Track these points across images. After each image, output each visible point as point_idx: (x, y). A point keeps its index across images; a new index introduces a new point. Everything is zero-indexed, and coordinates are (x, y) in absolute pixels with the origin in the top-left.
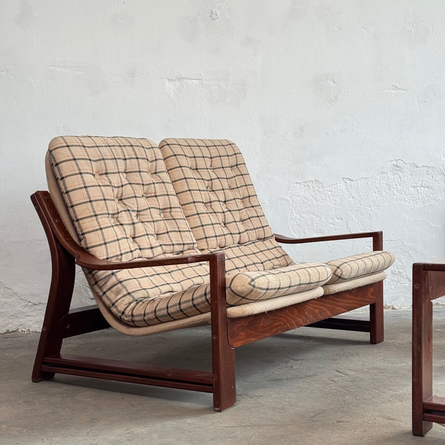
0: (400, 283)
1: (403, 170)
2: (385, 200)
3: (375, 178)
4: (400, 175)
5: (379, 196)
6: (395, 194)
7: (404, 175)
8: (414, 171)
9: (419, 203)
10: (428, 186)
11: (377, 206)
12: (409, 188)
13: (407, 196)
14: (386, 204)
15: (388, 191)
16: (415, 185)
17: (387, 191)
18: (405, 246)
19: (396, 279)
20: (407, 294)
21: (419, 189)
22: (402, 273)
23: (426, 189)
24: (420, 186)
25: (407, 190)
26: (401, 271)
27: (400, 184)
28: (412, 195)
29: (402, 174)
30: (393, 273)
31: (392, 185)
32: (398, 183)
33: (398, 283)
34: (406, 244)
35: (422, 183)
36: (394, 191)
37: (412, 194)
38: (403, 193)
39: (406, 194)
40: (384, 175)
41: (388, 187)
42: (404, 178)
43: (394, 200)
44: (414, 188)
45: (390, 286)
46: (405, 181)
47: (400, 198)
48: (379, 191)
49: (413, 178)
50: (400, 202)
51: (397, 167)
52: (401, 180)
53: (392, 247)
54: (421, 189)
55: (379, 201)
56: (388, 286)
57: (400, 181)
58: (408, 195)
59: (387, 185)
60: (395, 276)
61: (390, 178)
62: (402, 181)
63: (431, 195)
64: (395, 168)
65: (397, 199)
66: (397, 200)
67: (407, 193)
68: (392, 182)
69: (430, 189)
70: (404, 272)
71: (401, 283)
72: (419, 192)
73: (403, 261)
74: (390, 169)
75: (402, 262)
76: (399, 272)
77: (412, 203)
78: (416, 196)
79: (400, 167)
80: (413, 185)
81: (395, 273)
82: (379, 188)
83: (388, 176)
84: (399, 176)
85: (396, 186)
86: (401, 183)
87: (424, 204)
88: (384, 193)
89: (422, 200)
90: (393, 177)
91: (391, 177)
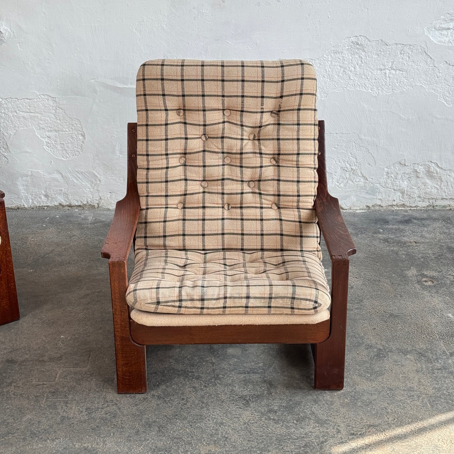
0: (352, 181)
1: (365, 49)
3: (324, 59)
4: (361, 55)
5: (329, 81)
8: (382, 50)
11: (325, 93)
12: (373, 72)
13: (369, 81)
16: (382, 67)
18: (361, 140)
19: (348, 176)
20: (360, 193)
21: (388, 72)
22: (356, 170)
24: (389, 69)
26: (355, 168)
29: (365, 53)
30: (344, 170)
31: (349, 68)
32: (357, 64)
33: (349, 182)
34: (363, 137)
36: (351, 75)
38: (363, 77)
39: (368, 79)
40: (338, 55)
41: (342, 69)
45: (338, 184)
46: (368, 62)
48: (329, 75)
49: (379, 58)
50: (358, 89)
51: (358, 44)
53: (343, 140)
54: (390, 73)
55: (328, 87)
56: (336, 183)
60: (346, 172)
64: (354, 46)
66: (354, 86)
67: (369, 77)
68: (349, 63)
70: (358, 170)
71: (354, 181)
72: (388, 76)
73: (357, 157)
75: (356, 159)
76: (351, 169)
78: (382, 81)
81: (346, 169)
89: (390, 86)
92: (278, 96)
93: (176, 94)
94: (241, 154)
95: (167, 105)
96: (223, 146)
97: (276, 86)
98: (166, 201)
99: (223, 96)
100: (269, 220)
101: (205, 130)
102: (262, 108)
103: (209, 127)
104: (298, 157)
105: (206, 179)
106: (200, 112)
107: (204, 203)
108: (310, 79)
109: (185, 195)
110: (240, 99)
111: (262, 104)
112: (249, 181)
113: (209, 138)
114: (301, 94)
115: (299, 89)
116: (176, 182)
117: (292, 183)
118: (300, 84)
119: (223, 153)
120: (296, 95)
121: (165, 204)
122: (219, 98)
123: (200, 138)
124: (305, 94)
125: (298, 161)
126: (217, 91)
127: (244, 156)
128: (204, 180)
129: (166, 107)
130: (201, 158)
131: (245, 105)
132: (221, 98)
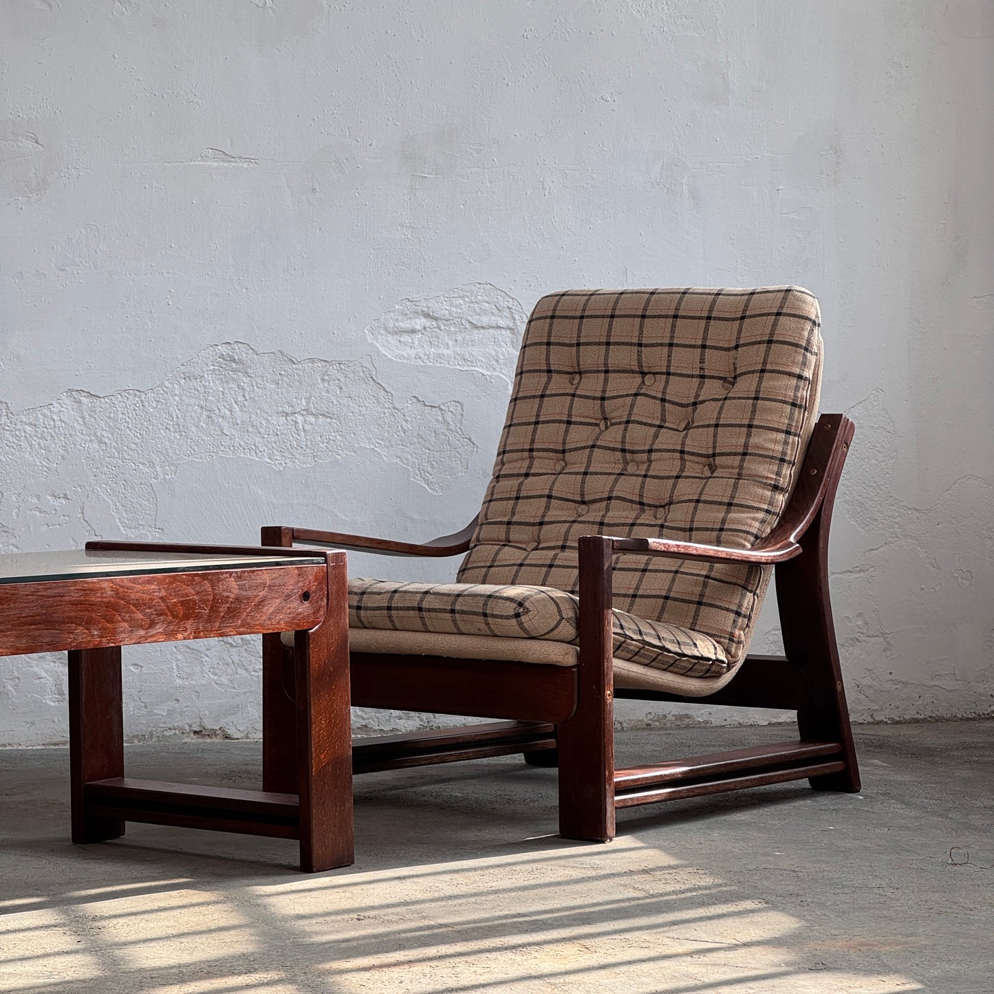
2: (196, 448)
3: (165, 389)
4: (242, 384)
5: (178, 437)
6: (225, 432)
7: (254, 384)
8: (283, 373)
9: (301, 458)
10: (328, 413)
12: (270, 418)
13: (263, 438)
14: (200, 460)
15: (204, 426)
16: (288, 409)
17: (202, 424)
21: (300, 419)
23: (321, 419)
24: (302, 412)
25: (264, 422)
27: (242, 407)
28: (277, 435)
29: (249, 379)
32: (236, 403)
35: (308, 403)
36: (225, 425)
37: (278, 433)
40: (194, 383)
42: (254, 391)
43: (222, 448)
44: (284, 418)
47: (242, 444)
48: (178, 425)
49: (279, 390)
51: (234, 360)
52: (244, 396)
54: (305, 421)
55: (177, 451)
57: (240, 398)
58: (266, 436)
59: (202, 408)
61: (211, 391)
62: (247, 398)
63: (338, 437)
64: (226, 364)
65: (233, 446)
67: (262, 431)
68: (218, 401)
69: (334, 421)
72: (301, 427)
74: (212, 367)
77: (278, 458)
78: (291, 438)
79: (240, 362)
80: (280, 409)
82: (178, 418)
83: (204, 386)
84: (239, 386)
85: (228, 413)
86: (246, 403)
87: (316, 459)
88: (194, 429)
89: (308, 450)
90: (221, 389)
91: (214, 388)
92: (731, 346)
93: (567, 341)
94: (650, 451)
95: (552, 362)
96: (624, 437)
97: (730, 328)
98: (508, 532)
99: (640, 345)
100: (656, 571)
101: (602, 406)
102: (701, 369)
103: (610, 402)
104: (742, 461)
105: (586, 499)
106: (599, 374)
107: (566, 540)
108: (795, 316)
109: (541, 524)
110: (666, 349)
111: (702, 361)
112: (656, 507)
113: (612, 424)
114: (770, 342)
115: (768, 331)
116: (532, 500)
117: (718, 507)
118: (771, 324)
119: (623, 451)
120: (760, 342)
121: (504, 538)
122: (633, 348)
123: (597, 425)
124: (777, 342)
125: (741, 467)
126: (630, 334)
127: (654, 456)
128: (584, 503)
129: (549, 366)
130: (585, 459)
131: (672, 361)
132: (636, 348)
